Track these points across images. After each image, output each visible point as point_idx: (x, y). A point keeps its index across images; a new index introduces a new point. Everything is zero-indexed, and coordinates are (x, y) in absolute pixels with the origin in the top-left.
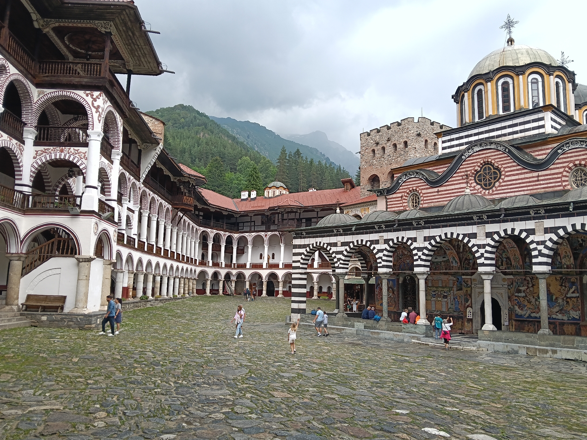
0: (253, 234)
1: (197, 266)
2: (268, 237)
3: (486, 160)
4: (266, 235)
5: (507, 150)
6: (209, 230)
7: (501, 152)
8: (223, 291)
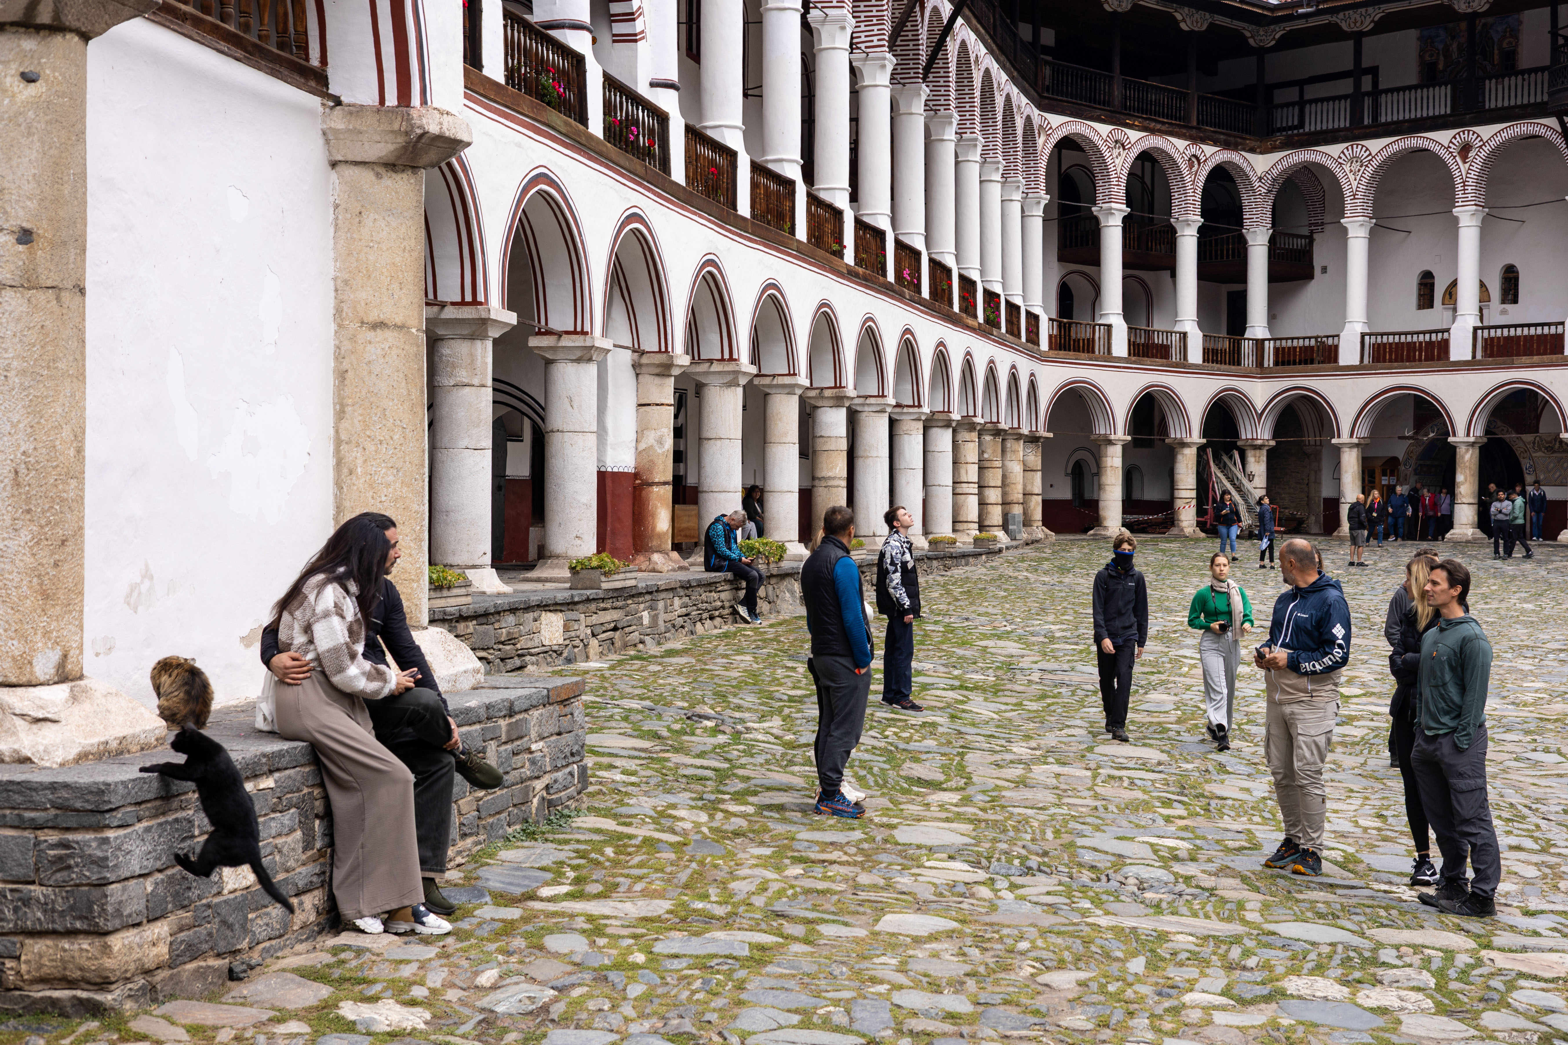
0: (1375, 145)
1: (1043, 358)
2: (1478, 157)
4: (1465, 150)
6: (1104, 129)
8: (1200, 512)
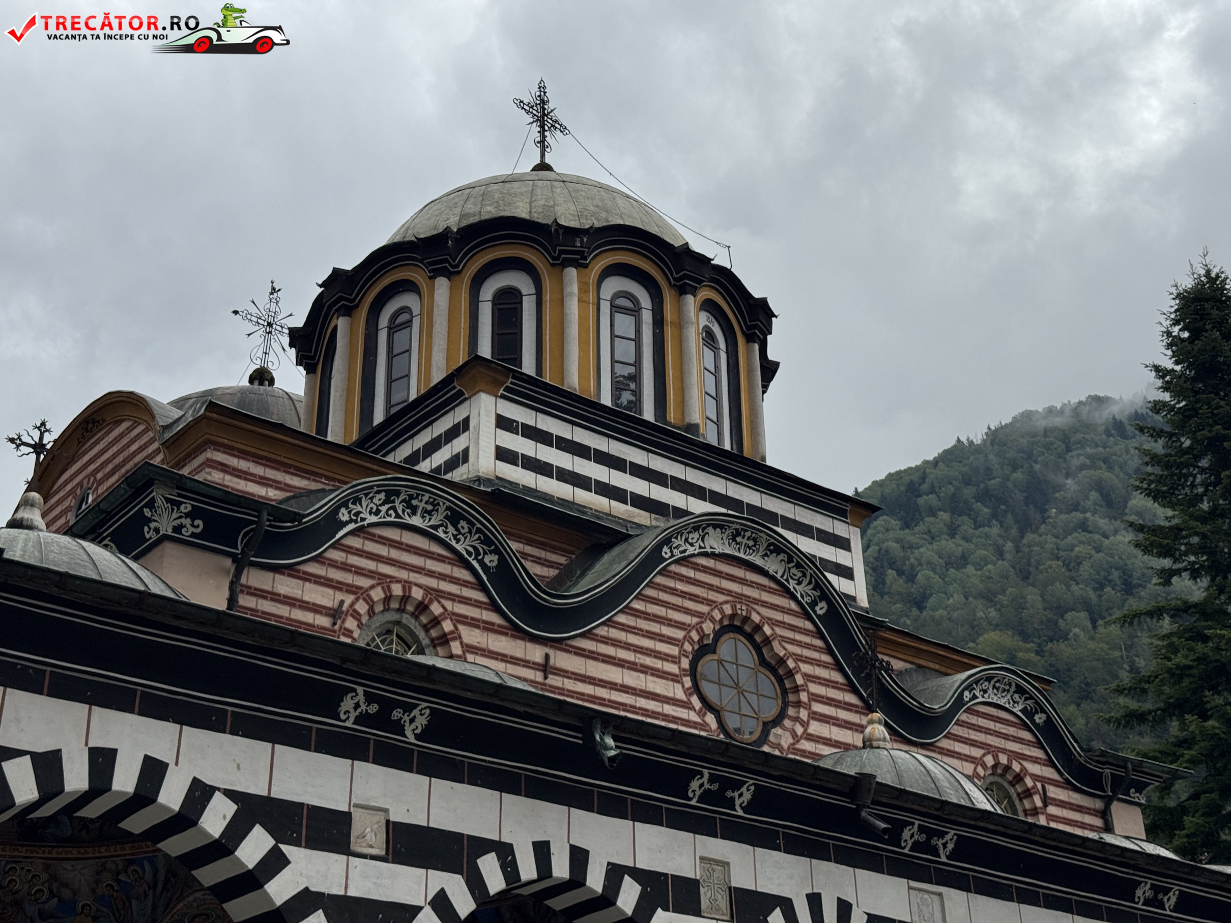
3: (742, 609)
5: (821, 608)
7: (793, 606)
